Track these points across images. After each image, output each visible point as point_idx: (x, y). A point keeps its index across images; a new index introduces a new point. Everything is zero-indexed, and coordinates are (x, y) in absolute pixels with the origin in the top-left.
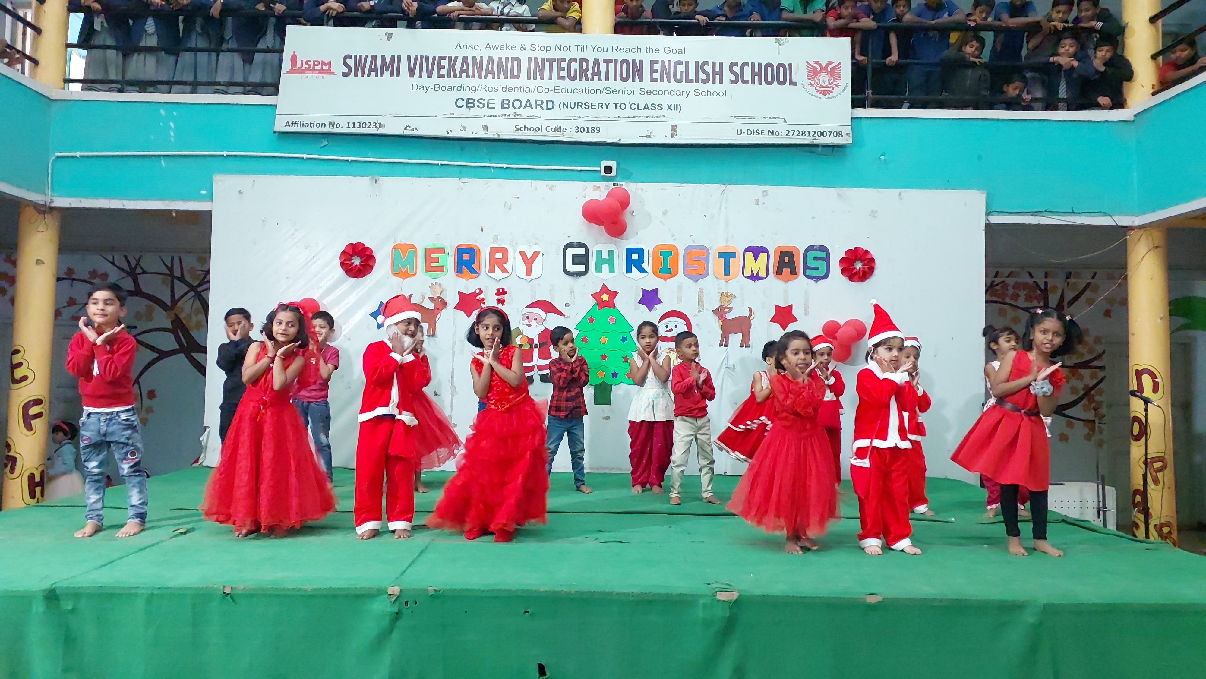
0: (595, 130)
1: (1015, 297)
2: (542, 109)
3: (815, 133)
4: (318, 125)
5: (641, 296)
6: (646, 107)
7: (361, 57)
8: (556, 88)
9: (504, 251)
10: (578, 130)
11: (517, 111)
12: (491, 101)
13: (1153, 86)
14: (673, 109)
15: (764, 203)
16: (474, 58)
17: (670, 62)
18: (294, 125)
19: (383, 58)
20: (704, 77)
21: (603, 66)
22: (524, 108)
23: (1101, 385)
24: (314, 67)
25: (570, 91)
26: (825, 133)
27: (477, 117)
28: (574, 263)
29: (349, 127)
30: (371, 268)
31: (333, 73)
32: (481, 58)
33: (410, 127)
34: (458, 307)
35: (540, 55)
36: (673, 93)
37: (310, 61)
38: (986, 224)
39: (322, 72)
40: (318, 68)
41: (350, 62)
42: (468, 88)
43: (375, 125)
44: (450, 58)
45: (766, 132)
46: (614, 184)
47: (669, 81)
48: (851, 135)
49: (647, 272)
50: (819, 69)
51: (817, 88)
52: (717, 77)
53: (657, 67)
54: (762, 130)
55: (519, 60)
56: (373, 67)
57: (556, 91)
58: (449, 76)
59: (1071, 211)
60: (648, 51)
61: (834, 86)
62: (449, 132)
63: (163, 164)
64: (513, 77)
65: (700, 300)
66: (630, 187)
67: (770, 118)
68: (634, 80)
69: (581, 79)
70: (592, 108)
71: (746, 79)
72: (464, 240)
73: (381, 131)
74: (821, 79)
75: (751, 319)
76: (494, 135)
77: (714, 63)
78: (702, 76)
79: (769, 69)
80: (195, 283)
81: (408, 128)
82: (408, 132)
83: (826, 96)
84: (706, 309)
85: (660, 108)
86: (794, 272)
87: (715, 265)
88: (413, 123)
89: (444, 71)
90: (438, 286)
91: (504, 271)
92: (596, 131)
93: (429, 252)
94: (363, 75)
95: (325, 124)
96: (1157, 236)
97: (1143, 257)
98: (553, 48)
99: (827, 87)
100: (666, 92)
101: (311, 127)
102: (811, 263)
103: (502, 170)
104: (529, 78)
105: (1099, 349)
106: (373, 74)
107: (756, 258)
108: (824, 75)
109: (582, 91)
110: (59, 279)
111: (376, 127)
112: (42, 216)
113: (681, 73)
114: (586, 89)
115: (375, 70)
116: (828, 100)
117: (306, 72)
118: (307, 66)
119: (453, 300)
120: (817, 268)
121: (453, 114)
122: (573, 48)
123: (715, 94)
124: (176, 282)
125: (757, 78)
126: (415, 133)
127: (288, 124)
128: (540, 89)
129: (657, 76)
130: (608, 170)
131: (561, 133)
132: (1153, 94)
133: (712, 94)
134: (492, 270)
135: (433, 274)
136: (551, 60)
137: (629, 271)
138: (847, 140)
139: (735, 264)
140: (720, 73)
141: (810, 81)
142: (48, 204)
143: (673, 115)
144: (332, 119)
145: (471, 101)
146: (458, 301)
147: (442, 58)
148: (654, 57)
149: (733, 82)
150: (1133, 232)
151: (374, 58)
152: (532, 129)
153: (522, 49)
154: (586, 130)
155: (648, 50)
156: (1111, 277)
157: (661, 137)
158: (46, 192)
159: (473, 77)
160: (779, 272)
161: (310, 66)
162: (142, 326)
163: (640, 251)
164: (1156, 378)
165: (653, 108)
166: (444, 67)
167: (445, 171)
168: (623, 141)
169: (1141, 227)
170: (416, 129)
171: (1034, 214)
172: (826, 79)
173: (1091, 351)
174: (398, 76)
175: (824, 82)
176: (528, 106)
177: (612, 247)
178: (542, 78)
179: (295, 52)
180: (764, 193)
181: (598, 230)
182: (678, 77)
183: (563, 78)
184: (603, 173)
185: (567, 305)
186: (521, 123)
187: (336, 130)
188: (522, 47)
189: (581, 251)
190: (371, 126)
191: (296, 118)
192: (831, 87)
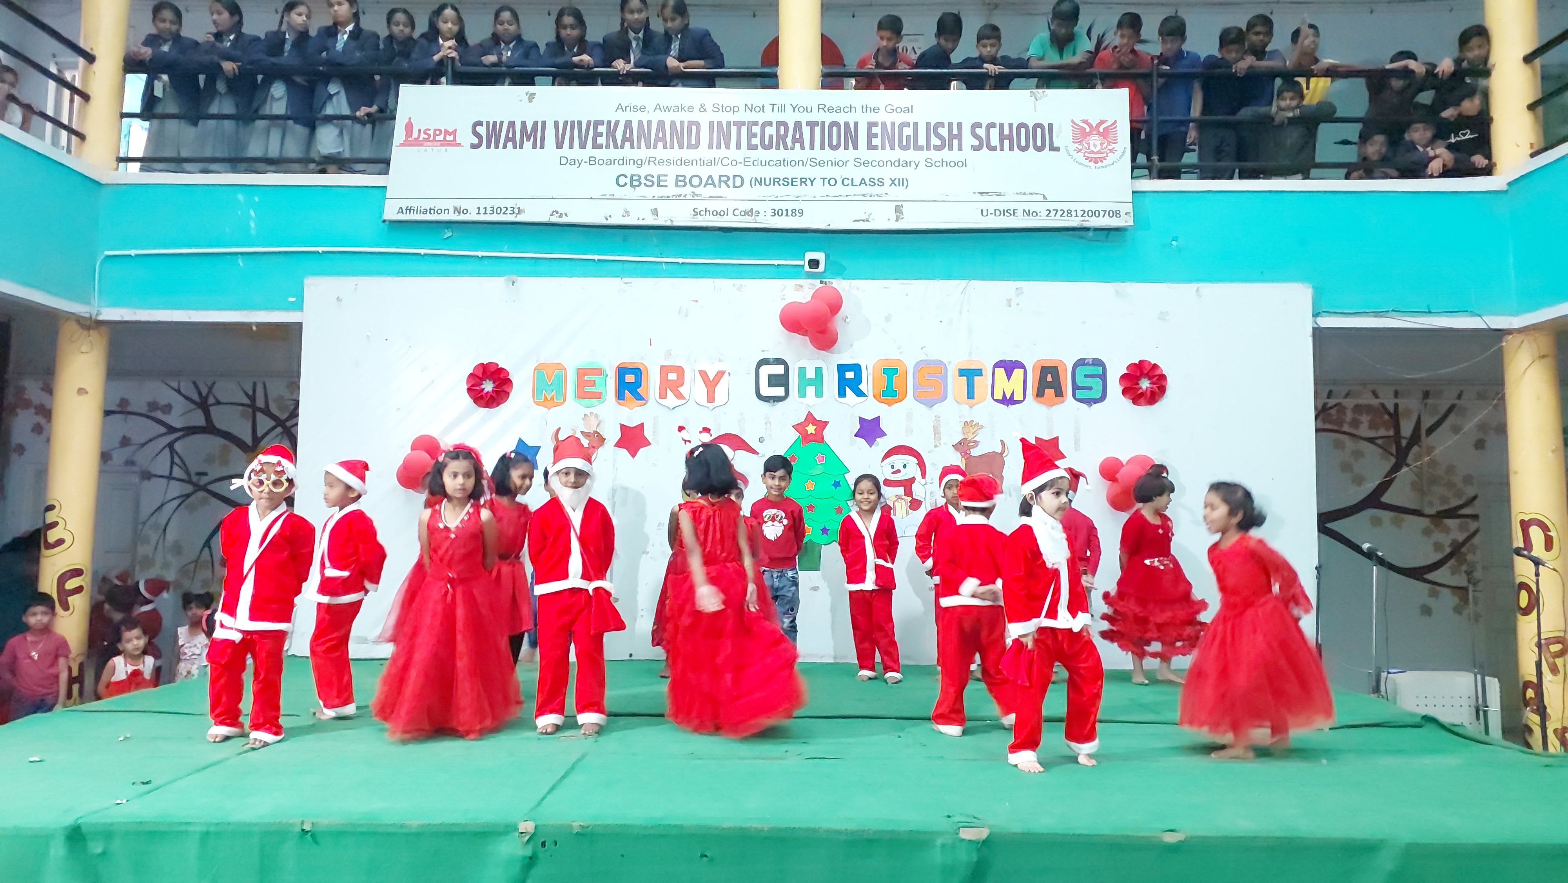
0: (797, 212)
1: (1355, 423)
2: (728, 186)
3: (1085, 212)
4: (441, 211)
5: (859, 427)
6: (863, 182)
7: (495, 123)
8: (746, 160)
9: (680, 371)
10: (775, 213)
11: (697, 190)
12: (661, 178)
13: (1532, 144)
14: (897, 184)
15: (1018, 304)
16: (640, 123)
17: (893, 124)
18: (408, 211)
19: (524, 124)
20: (938, 142)
21: (806, 130)
22: (705, 187)
23: (1476, 540)
24: (434, 138)
25: (763, 164)
26: (1097, 212)
27: (644, 198)
28: (771, 384)
29: (479, 213)
30: (507, 394)
31: (459, 145)
32: (650, 123)
33: (557, 212)
34: (619, 444)
35: (725, 117)
36: (898, 163)
37: (429, 130)
38: (1314, 329)
39: (445, 143)
40: (441, 138)
41: (481, 130)
42: (632, 161)
43: (513, 211)
44: (609, 122)
45: (1020, 213)
46: (821, 282)
47: (892, 148)
48: (1132, 214)
49: (866, 396)
50: (1088, 130)
51: (1086, 154)
52: (955, 142)
53: (876, 130)
54: (1014, 210)
55: (698, 125)
56: (511, 136)
57: (746, 164)
58: (608, 147)
59: (1427, 310)
60: (864, 111)
61: (1108, 151)
62: (609, 218)
63: (241, 264)
64: (690, 147)
65: (936, 431)
66: (841, 285)
67: (1024, 194)
68: (846, 148)
69: (778, 148)
70: (792, 185)
71: (992, 144)
72: (629, 357)
73: (520, 218)
74: (1092, 143)
75: (1004, 455)
76: (665, 221)
77: (950, 125)
78: (935, 141)
79: (1023, 130)
80: (283, 417)
81: (555, 213)
82: (555, 219)
83: (1098, 165)
84: (945, 444)
85: (881, 184)
86: (1059, 393)
87: (956, 385)
88: (561, 207)
89: (601, 140)
90: (593, 417)
91: (680, 396)
92: (798, 214)
93: (582, 373)
94: (497, 147)
95: (448, 210)
96: (1545, 343)
97: (1526, 369)
98: (742, 108)
99: (1099, 152)
100: (889, 163)
101: (430, 213)
102: (1081, 381)
103: (676, 266)
104: (710, 147)
105: (1470, 491)
106: (510, 145)
107: (1009, 375)
108: (1096, 137)
109: (781, 163)
110: (107, 413)
111: (514, 212)
112: (85, 333)
113: (908, 137)
114: (784, 160)
115: (513, 140)
116: (1101, 169)
117: (425, 144)
118: (426, 136)
119: (613, 435)
120: (1090, 388)
121: (613, 195)
122: (768, 108)
123: (953, 164)
124: (260, 416)
125: (1007, 142)
126: (564, 220)
127: (401, 210)
128: (725, 162)
129: (876, 142)
130: (814, 263)
131: (753, 218)
132: (1532, 155)
133: (948, 164)
134: (663, 396)
135: (587, 401)
136: (739, 124)
137: (842, 394)
138: (1126, 221)
139: (982, 384)
140: (959, 137)
141: (1077, 145)
142: (94, 317)
143: (898, 193)
144: (457, 203)
145: (637, 178)
146: (620, 436)
147: (598, 123)
148: (873, 117)
149: (975, 148)
150: (1511, 336)
151: (512, 124)
152: (715, 213)
153: (702, 110)
154: (785, 213)
155: (864, 109)
156: (1481, 396)
157: (883, 220)
158: (92, 302)
159: (639, 147)
160: (1040, 394)
161: (429, 135)
162: (215, 472)
163: (856, 368)
164: (1550, 531)
165: (872, 184)
166: (601, 135)
167: (600, 269)
168: (833, 227)
169: (1520, 331)
170: (566, 215)
171: (1377, 314)
172: (1098, 143)
173: (1459, 494)
174: (542, 147)
175: (1095, 146)
176: (710, 184)
177: (819, 363)
178: (728, 147)
179: (410, 119)
180: (1019, 291)
181: (801, 342)
182: (905, 143)
183: (755, 147)
184: (807, 268)
185: (761, 440)
186: (701, 206)
187: (462, 217)
188: (702, 107)
189: (779, 369)
190: (509, 211)
191: (410, 203)
192: (1104, 153)
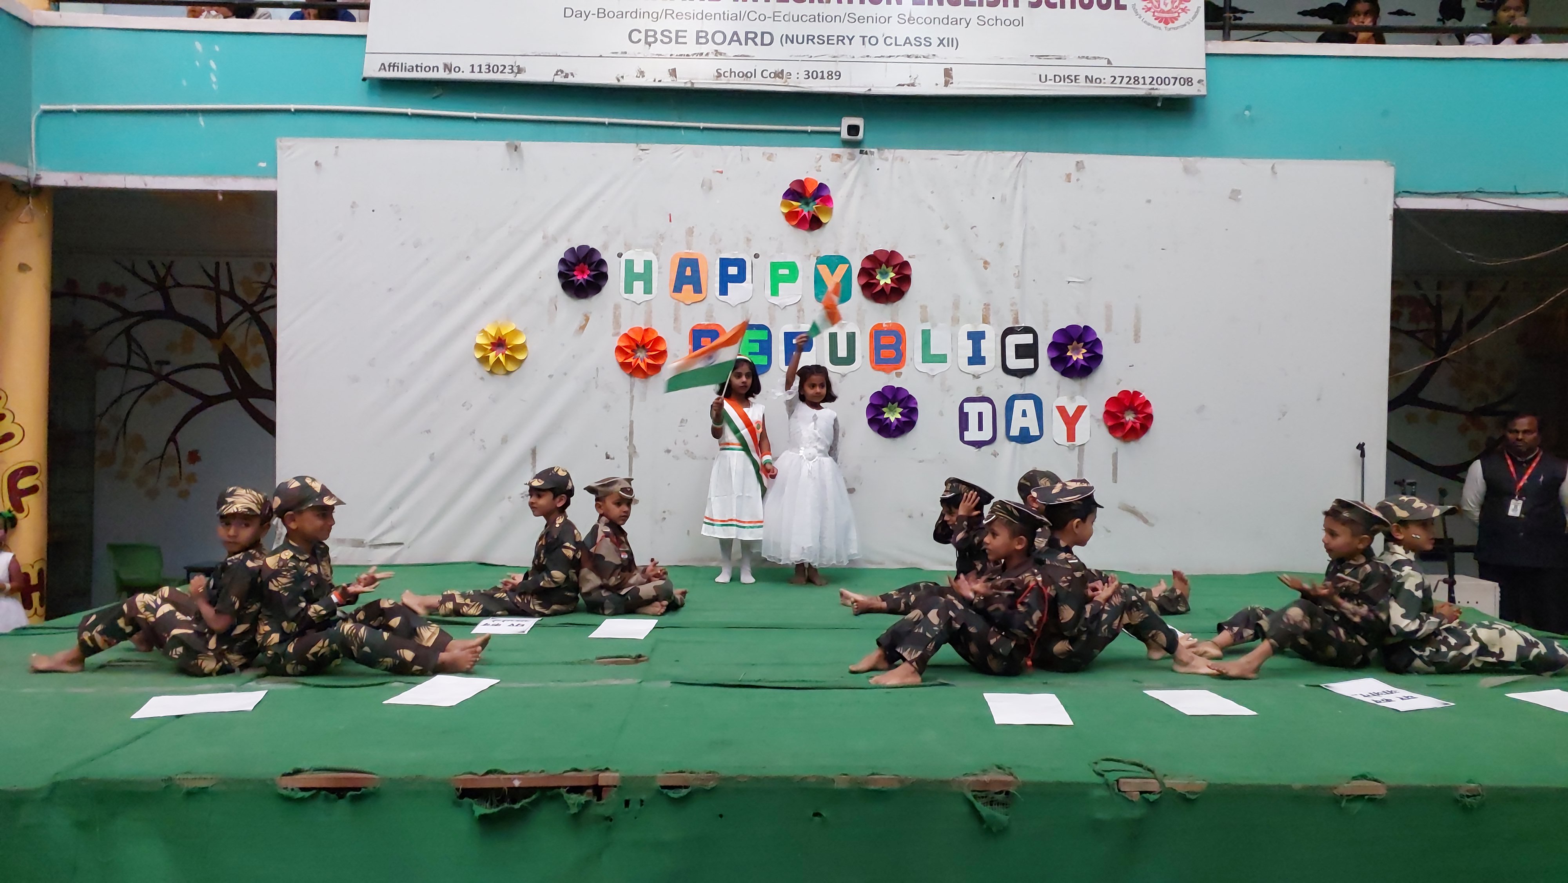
0: (833, 75)
1: (1396, 316)
2: (756, 44)
3: (1153, 79)
4: (428, 69)
6: (907, 41)
8: (776, 14)
10: (809, 75)
12: (680, 34)
14: (946, 45)
15: (1079, 181)
18: (392, 68)
22: (730, 44)
25: (795, 19)
26: (1167, 79)
27: (659, 56)
29: (473, 72)
33: (562, 72)
36: (946, 21)
38: (1395, 210)
42: (646, 14)
43: (512, 69)
45: (1082, 79)
47: (941, 3)
48: (1205, 82)
51: (1156, 14)
54: (1075, 76)
57: (776, 18)
59: (1514, 191)
61: (1180, 11)
62: (621, 79)
63: (202, 123)
65: (986, 321)
67: (1087, 58)
69: (811, 1)
70: (828, 43)
73: (521, 78)
76: (686, 83)
80: (251, 300)
81: (559, 73)
82: (559, 79)
83: (1168, 26)
85: (928, 44)
88: (567, 65)
92: (834, 77)
95: (438, 67)
99: (1169, 12)
100: (937, 20)
101: (417, 71)
103: (698, 132)
109: (814, 19)
111: (513, 72)
112: (24, 203)
114: (819, 15)
116: (1172, 31)
121: (626, 53)
123: (1008, 23)
124: (224, 300)
126: (570, 80)
127: (383, 67)
128: (752, 16)
130: (853, 130)
131: (784, 80)
133: (1003, 23)
138: (1198, 90)
141: (1145, 3)
142: (32, 183)
143: (947, 54)
144: (448, 60)
145: (652, 33)
149: (1033, 5)
152: (741, 75)
154: (820, 75)
157: (931, 84)
158: (30, 165)
165: (919, 44)
167: (614, 133)
168: (875, 91)
170: (572, 74)
171: (1461, 195)
176: (735, 41)
180: (1079, 164)
184: (845, 135)
186: (725, 66)
187: (454, 76)
190: (506, 70)
191: (393, 59)
192: (1175, 12)
